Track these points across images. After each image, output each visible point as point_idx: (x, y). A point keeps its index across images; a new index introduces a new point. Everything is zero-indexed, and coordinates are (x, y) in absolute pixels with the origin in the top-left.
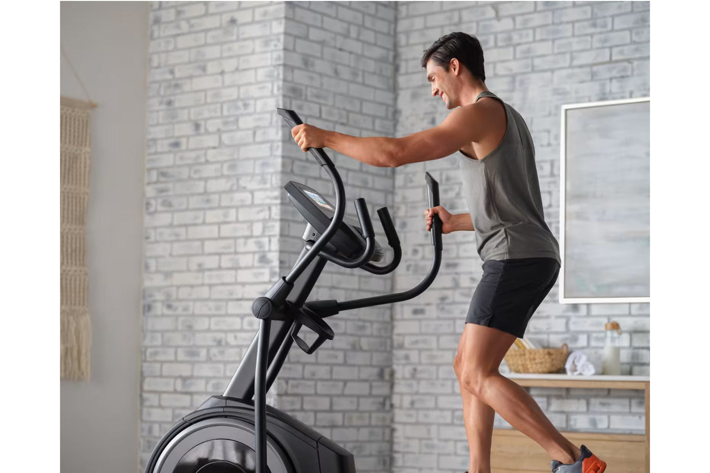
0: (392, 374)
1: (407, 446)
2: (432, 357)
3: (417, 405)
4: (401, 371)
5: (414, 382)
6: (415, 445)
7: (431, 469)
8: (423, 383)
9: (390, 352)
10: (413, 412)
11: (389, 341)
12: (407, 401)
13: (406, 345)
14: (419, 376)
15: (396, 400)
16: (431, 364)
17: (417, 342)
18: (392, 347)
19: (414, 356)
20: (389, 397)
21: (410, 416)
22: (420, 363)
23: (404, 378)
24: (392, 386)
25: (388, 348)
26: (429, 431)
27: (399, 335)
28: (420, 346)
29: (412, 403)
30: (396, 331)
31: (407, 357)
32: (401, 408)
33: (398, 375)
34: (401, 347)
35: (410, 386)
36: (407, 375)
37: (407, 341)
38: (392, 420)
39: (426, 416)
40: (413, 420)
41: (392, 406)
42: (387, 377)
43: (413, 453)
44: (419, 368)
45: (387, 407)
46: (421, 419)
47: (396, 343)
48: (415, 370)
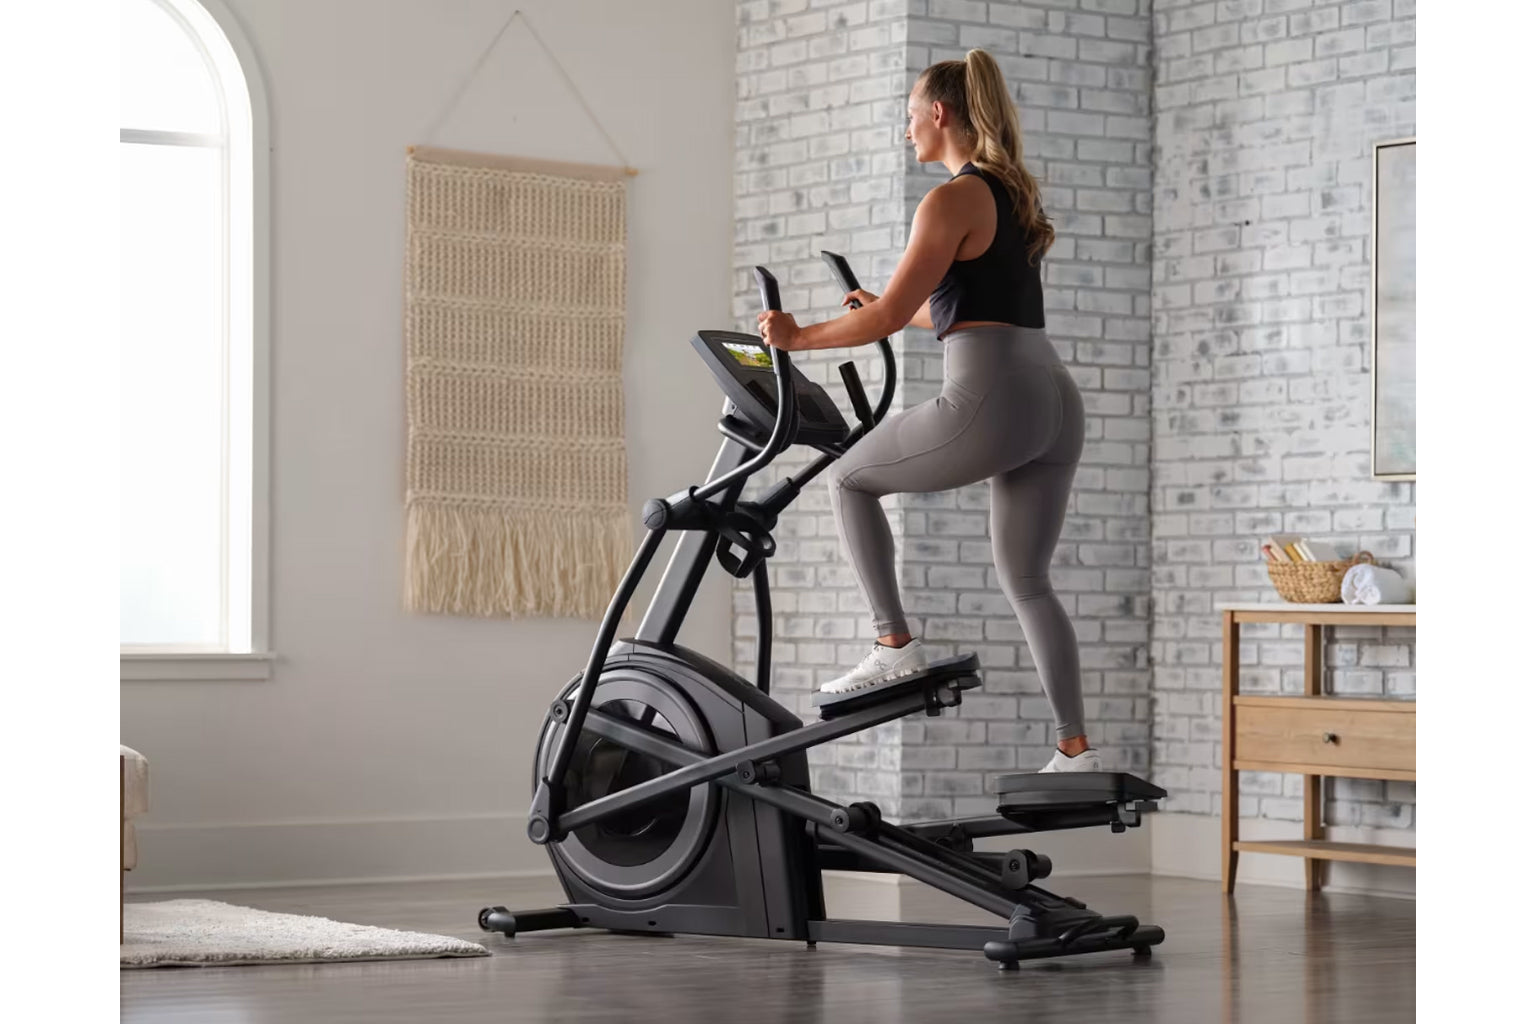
0: (1150, 607)
1: (1173, 729)
2: (1205, 576)
3: (1185, 659)
4: (1165, 601)
5: (1180, 620)
6: (1182, 727)
7: (1204, 766)
8: (1193, 620)
9: (1148, 568)
10: (1180, 671)
11: (1141, 550)
12: (1172, 648)
13: (1171, 557)
14: (1187, 609)
15: (1157, 651)
16: (1203, 589)
17: (1183, 551)
18: (1150, 558)
19: (1180, 573)
20: (1147, 645)
21: (1175, 677)
22: (1188, 588)
23: (1167, 614)
24: (1150, 628)
25: (1142, 563)
26: (1201, 702)
27: (1159, 539)
28: (1188, 557)
29: (1179, 656)
30: (1156, 533)
31: (1171, 577)
32: (1164, 663)
33: (1159, 609)
34: (1163, 559)
35: (1176, 625)
36: (1172, 608)
37: (1172, 547)
38: (1151, 686)
39: (1197, 676)
40: (1179, 684)
41: (1150, 661)
42: (1139, 609)
43: (1181, 741)
44: (1188, 595)
45: (1141, 662)
46: (1191, 683)
47: (1156, 553)
48: (1182, 598)
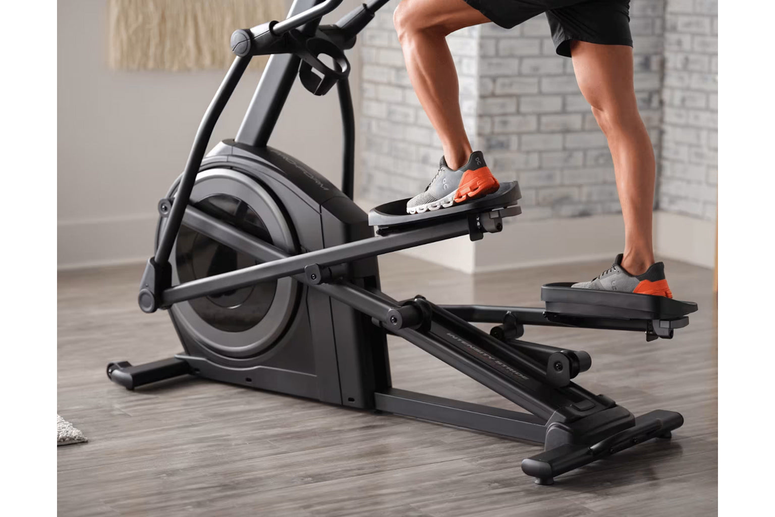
0: (663, 64)
1: (677, 153)
2: (704, 44)
3: (688, 103)
4: (674, 60)
5: (685, 75)
6: (684, 152)
7: (699, 183)
8: (695, 77)
9: (662, 36)
10: (683, 112)
11: (658, 23)
12: (678, 95)
13: (680, 27)
14: (691, 67)
15: (667, 95)
16: (704, 53)
17: (688, 24)
18: (664, 28)
19: (686, 40)
20: (659, 91)
21: (680, 116)
22: (692, 51)
23: (676, 69)
24: (662, 78)
25: (658, 31)
26: (698, 137)
27: (672, 13)
28: (694, 29)
29: (683, 100)
30: (671, 8)
31: (679, 43)
32: (672, 105)
33: (670, 65)
34: (674, 29)
35: (681, 79)
36: (679, 66)
37: (681, 21)
38: (661, 120)
39: (696, 117)
40: (682, 121)
41: (661, 103)
42: (655, 66)
43: (682, 162)
44: (692, 57)
45: (655, 103)
46: (692, 121)
47: (669, 24)
48: (687, 60)
